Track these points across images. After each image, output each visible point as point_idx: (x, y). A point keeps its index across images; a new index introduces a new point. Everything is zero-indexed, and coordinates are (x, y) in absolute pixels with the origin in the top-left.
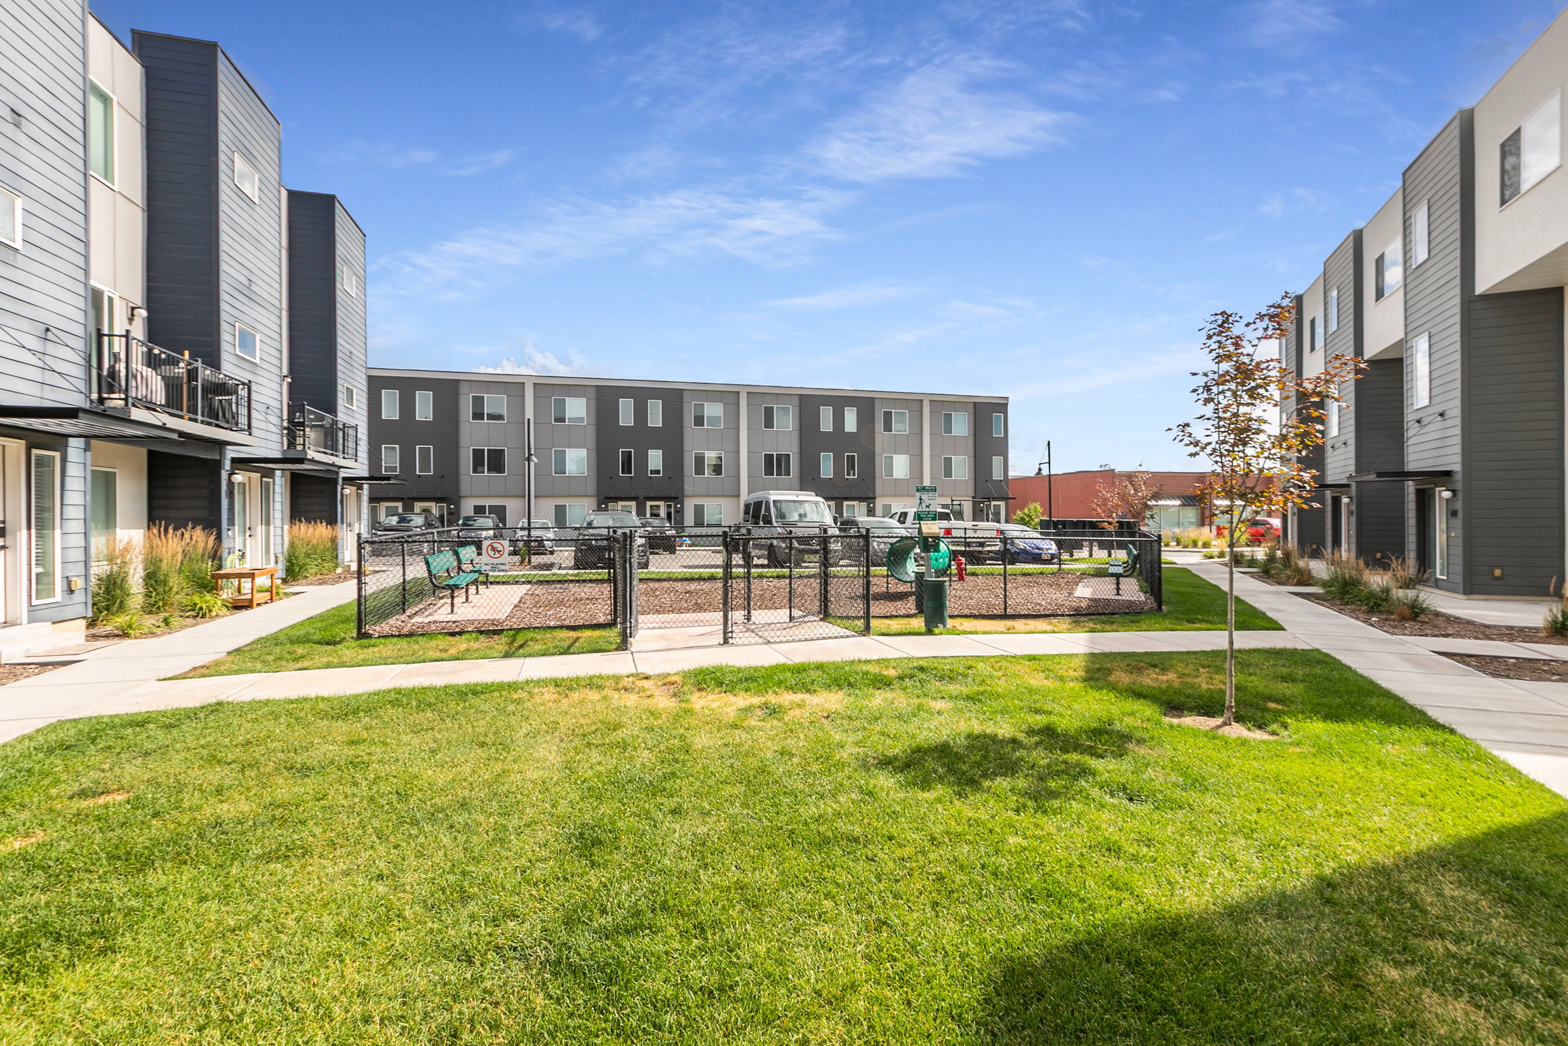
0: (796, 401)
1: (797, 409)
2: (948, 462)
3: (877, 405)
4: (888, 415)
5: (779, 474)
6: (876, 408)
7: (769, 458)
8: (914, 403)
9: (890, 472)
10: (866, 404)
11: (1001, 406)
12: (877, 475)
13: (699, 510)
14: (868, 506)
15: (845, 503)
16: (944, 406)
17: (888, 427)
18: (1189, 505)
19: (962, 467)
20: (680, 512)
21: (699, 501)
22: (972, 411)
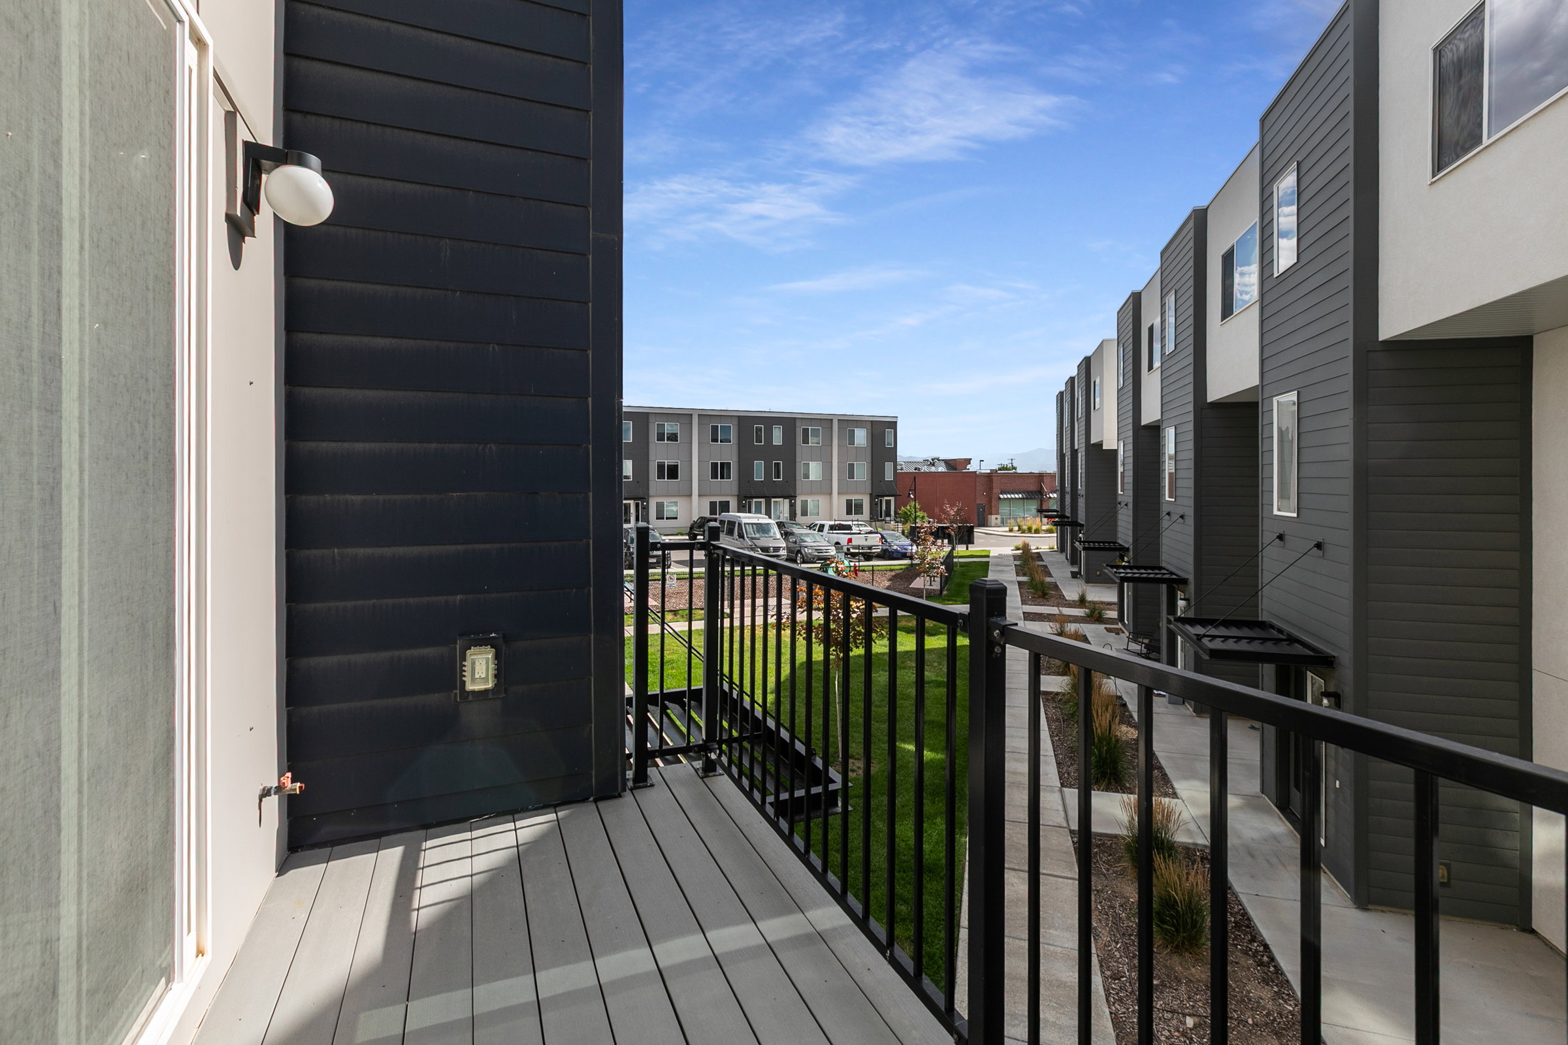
0: (736, 421)
1: (736, 427)
2: (851, 466)
3: (798, 423)
4: (806, 431)
5: (722, 477)
6: (797, 425)
7: (714, 465)
8: (825, 422)
9: (807, 476)
10: (789, 423)
11: (893, 425)
12: (797, 478)
13: (660, 507)
14: (790, 502)
15: (773, 500)
16: (848, 424)
17: (806, 441)
18: (1031, 498)
19: (862, 472)
20: (646, 508)
21: (660, 500)
22: (869, 427)
